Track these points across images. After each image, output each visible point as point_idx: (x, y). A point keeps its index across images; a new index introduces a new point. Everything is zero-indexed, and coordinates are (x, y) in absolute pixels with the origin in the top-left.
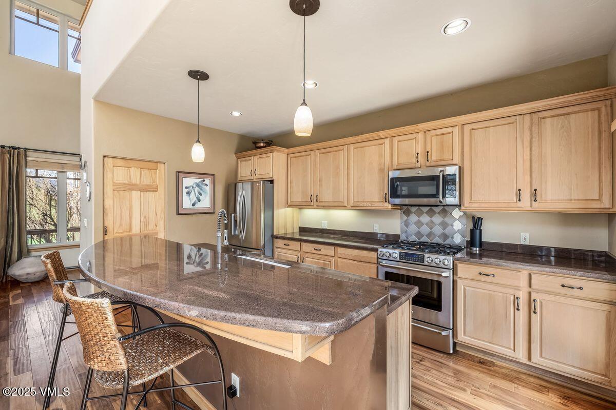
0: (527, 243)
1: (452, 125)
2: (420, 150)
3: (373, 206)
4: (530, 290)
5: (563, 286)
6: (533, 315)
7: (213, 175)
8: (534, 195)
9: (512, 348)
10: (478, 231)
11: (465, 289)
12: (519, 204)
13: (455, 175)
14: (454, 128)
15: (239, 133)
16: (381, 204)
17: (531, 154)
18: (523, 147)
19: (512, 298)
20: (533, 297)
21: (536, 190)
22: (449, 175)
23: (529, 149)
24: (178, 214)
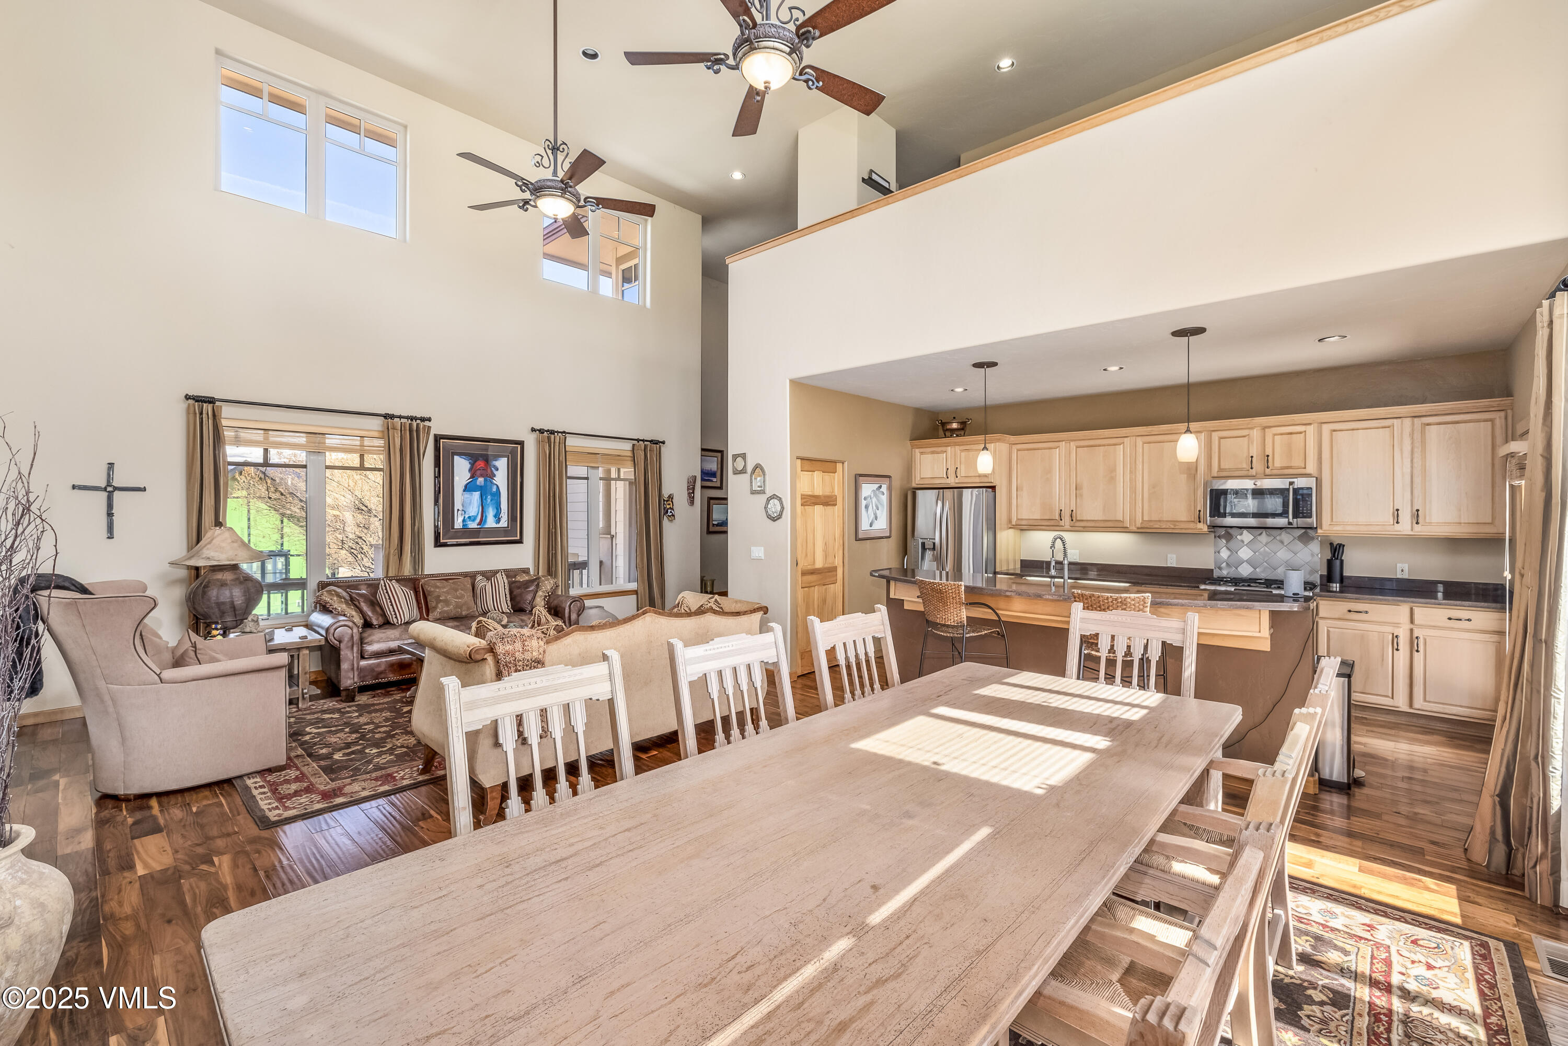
0: (1406, 576)
1: (1305, 422)
2: (1254, 452)
3: (1177, 527)
4: (1412, 626)
5: (1450, 619)
6: (1415, 654)
7: (889, 477)
8: (1416, 517)
9: (1390, 695)
10: (1338, 562)
11: (1328, 632)
12: (1397, 527)
13: (1311, 488)
14: (1308, 427)
15: (915, 406)
16: (1192, 525)
17: (1412, 467)
18: (1402, 458)
19: (1390, 637)
20: (1415, 635)
21: (1418, 511)
22: (1302, 489)
23: (1409, 460)
24: (857, 539)
